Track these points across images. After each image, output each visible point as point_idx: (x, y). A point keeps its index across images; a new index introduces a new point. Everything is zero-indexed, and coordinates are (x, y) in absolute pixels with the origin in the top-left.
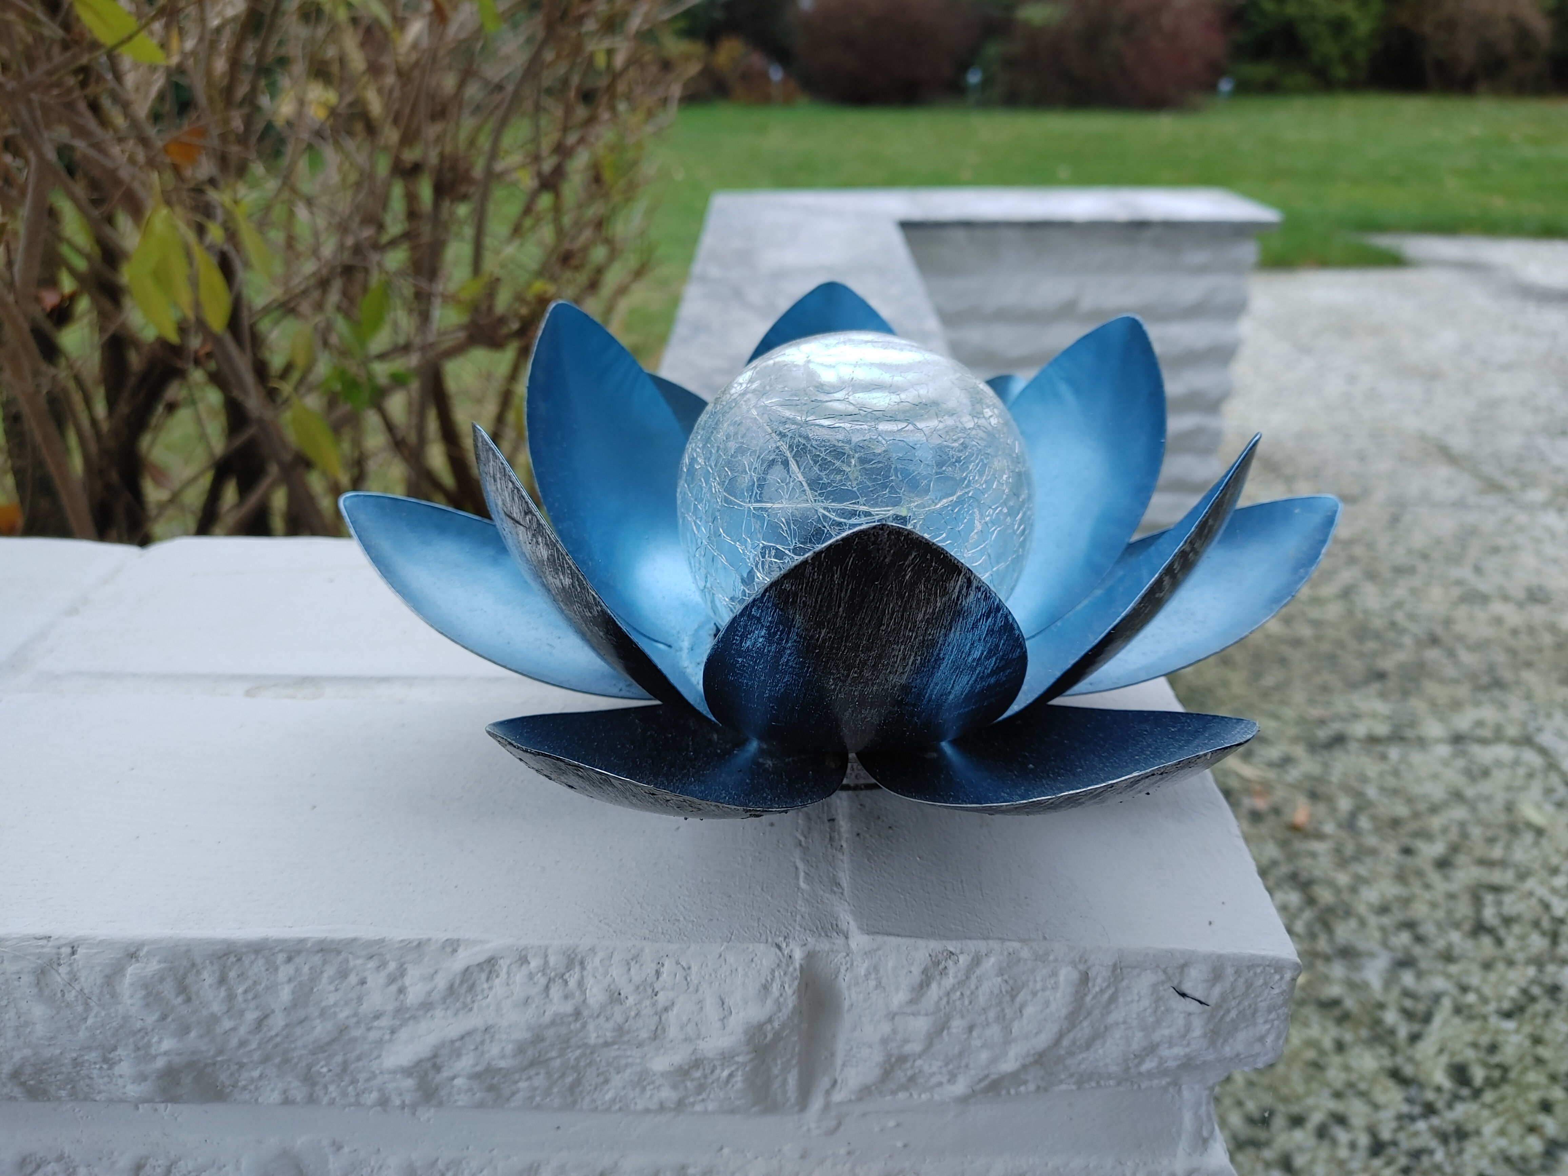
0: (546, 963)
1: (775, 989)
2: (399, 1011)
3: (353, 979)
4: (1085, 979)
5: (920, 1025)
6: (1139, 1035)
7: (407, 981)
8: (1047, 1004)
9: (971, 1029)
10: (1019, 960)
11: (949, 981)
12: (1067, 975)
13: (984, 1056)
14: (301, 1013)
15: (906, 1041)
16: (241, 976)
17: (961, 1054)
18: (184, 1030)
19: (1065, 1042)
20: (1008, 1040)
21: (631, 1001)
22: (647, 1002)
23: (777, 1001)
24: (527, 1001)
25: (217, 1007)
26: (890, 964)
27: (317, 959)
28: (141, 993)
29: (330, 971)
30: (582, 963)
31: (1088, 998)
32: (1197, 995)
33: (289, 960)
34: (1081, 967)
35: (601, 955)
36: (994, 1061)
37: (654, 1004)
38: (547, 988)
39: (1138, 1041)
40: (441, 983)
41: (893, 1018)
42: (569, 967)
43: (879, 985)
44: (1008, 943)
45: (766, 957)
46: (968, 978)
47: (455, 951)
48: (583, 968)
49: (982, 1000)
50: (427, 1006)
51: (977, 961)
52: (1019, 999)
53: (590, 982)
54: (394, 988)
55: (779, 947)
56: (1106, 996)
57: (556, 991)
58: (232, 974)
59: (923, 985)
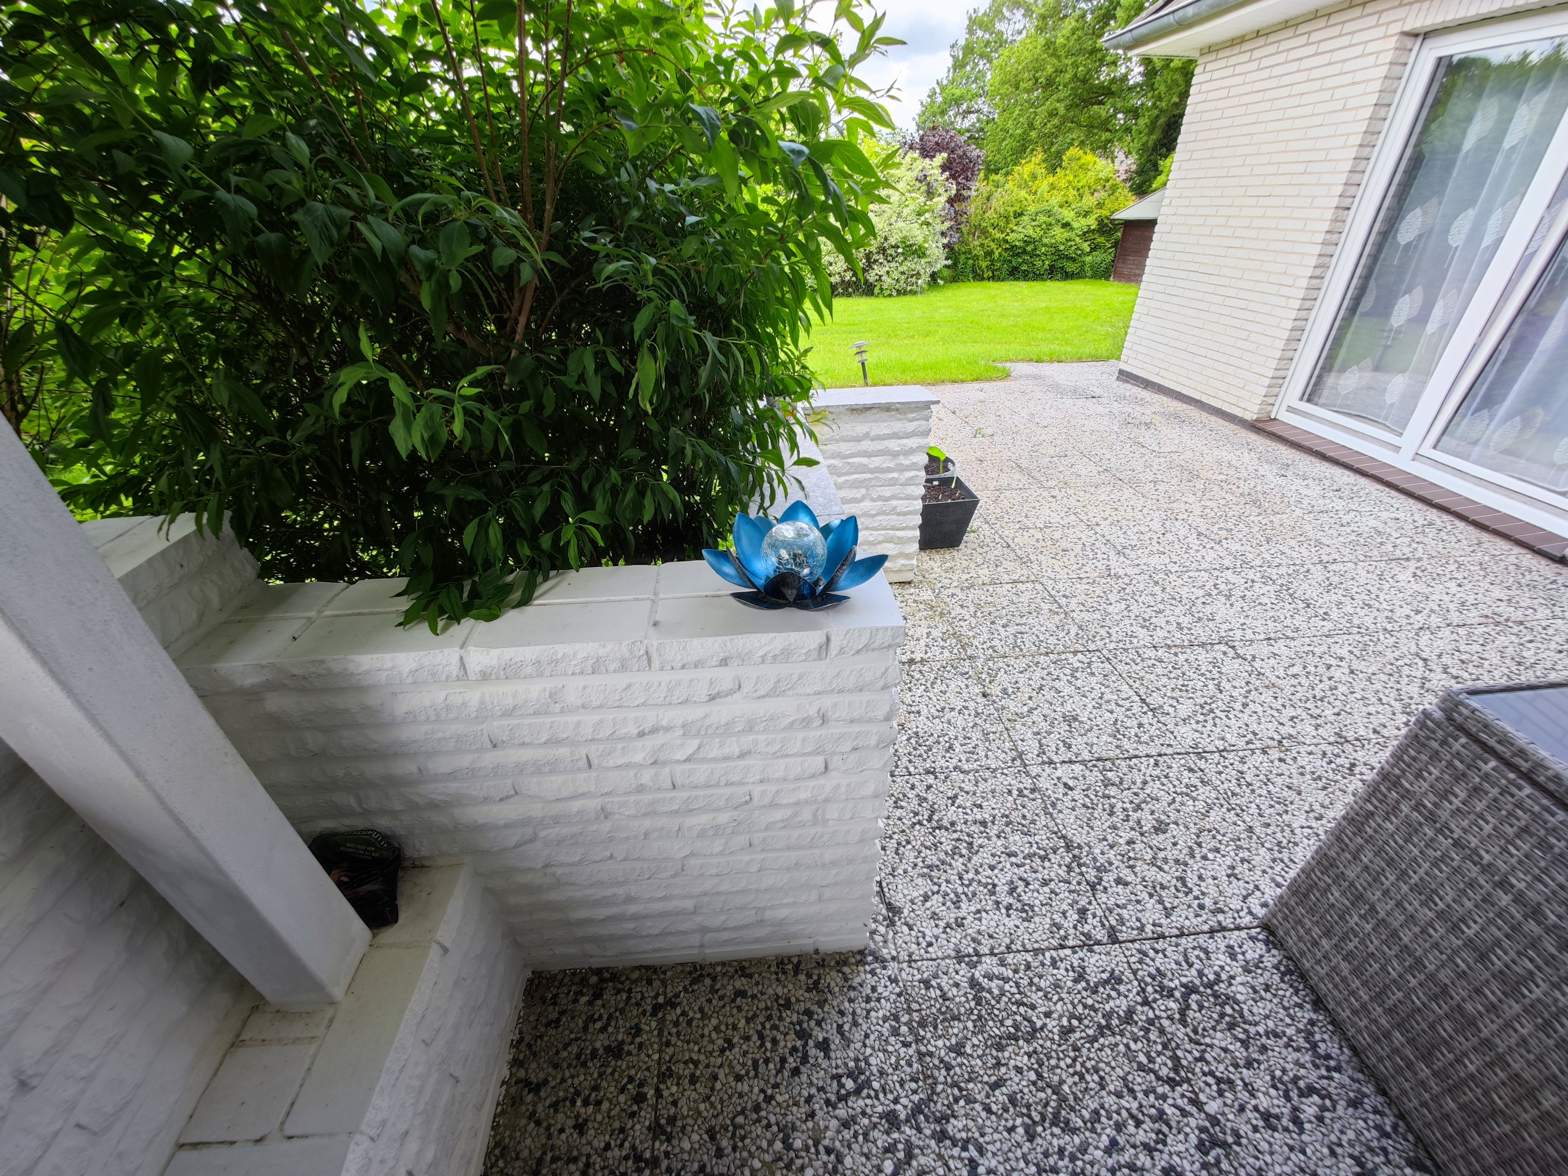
2: (760, 647)
3: (752, 641)
4: (872, 632)
5: (845, 642)
7: (762, 641)
12: (869, 631)
13: (856, 647)
14: (743, 648)
15: (843, 645)
17: (852, 647)
18: (725, 652)
19: (869, 643)
20: (860, 644)
25: (730, 648)
26: (841, 632)
28: (718, 646)
38: (785, 640)
39: (881, 641)
40: (767, 641)
42: (788, 637)
45: (821, 632)
46: (853, 633)
48: (791, 636)
50: (765, 645)
52: (862, 636)
53: (792, 639)
54: (759, 643)
58: (733, 641)
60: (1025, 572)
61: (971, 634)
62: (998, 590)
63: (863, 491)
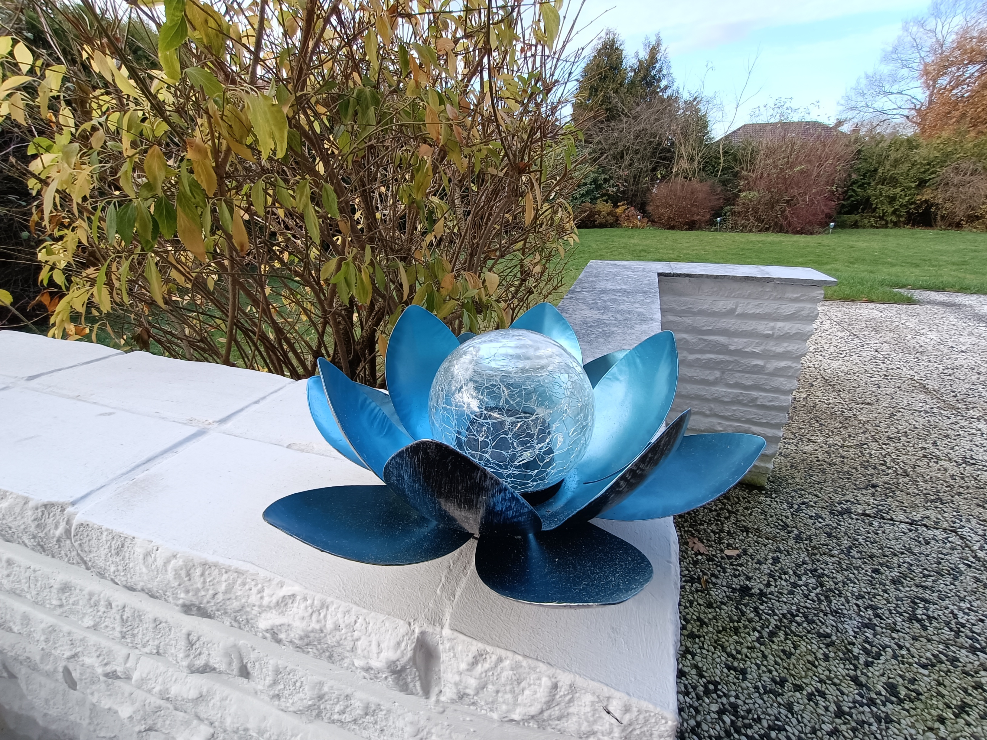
0: (313, 603)
1: (403, 645)
2: (260, 606)
3: (247, 587)
4: (555, 686)
5: (472, 682)
6: (585, 724)
7: (265, 594)
8: (535, 692)
9: (498, 692)
10: (521, 666)
11: (487, 666)
12: (546, 682)
13: (504, 707)
14: (228, 596)
15: (466, 687)
16: (209, 574)
17: (493, 702)
18: (187, 592)
19: (546, 715)
20: (515, 704)
21: (343, 631)
22: (349, 634)
23: (402, 652)
24: (303, 618)
25: (199, 585)
26: (460, 648)
27: (236, 574)
28: (174, 573)
29: (239, 581)
30: (327, 607)
31: (558, 696)
32: (617, 715)
33: (226, 572)
34: (553, 680)
35: (335, 606)
36: (508, 711)
37: (352, 636)
38: (312, 614)
39: (585, 727)
40: (274, 600)
41: (461, 674)
42: (322, 607)
43: (454, 656)
44: (517, 656)
45: (403, 628)
46: (496, 667)
47: (282, 587)
48: (327, 609)
49: (503, 680)
50: (269, 607)
51: (500, 660)
52: (523, 684)
53: (329, 617)
54: (259, 596)
55: (410, 624)
56: (567, 698)
57: (314, 617)
58: (207, 573)
59: (475, 662)
60: (932, 514)
61: (840, 577)
62: (888, 528)
63: (717, 374)
